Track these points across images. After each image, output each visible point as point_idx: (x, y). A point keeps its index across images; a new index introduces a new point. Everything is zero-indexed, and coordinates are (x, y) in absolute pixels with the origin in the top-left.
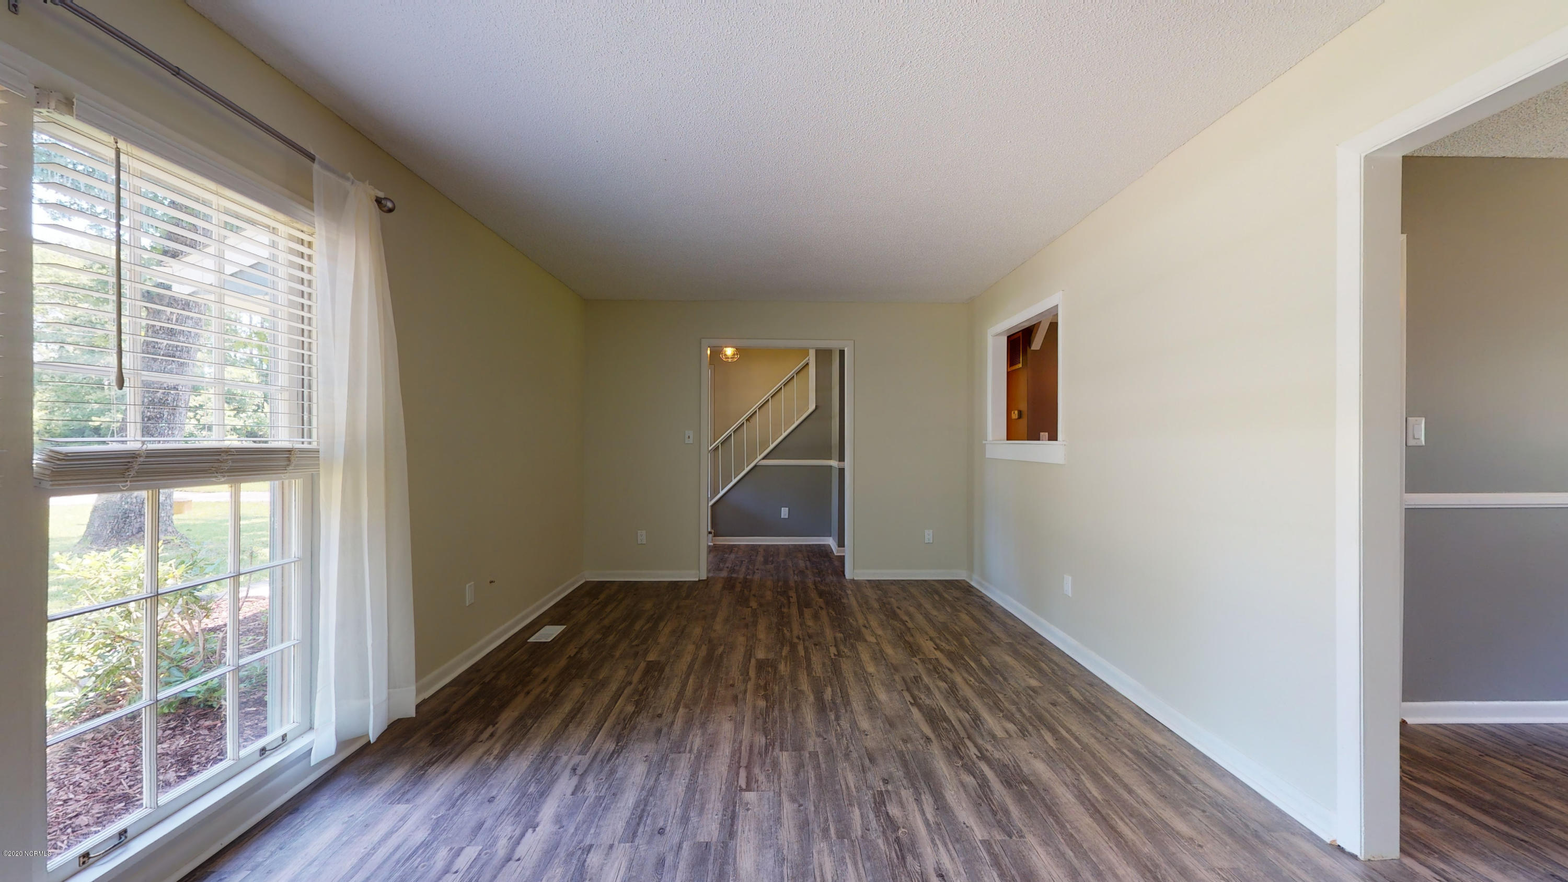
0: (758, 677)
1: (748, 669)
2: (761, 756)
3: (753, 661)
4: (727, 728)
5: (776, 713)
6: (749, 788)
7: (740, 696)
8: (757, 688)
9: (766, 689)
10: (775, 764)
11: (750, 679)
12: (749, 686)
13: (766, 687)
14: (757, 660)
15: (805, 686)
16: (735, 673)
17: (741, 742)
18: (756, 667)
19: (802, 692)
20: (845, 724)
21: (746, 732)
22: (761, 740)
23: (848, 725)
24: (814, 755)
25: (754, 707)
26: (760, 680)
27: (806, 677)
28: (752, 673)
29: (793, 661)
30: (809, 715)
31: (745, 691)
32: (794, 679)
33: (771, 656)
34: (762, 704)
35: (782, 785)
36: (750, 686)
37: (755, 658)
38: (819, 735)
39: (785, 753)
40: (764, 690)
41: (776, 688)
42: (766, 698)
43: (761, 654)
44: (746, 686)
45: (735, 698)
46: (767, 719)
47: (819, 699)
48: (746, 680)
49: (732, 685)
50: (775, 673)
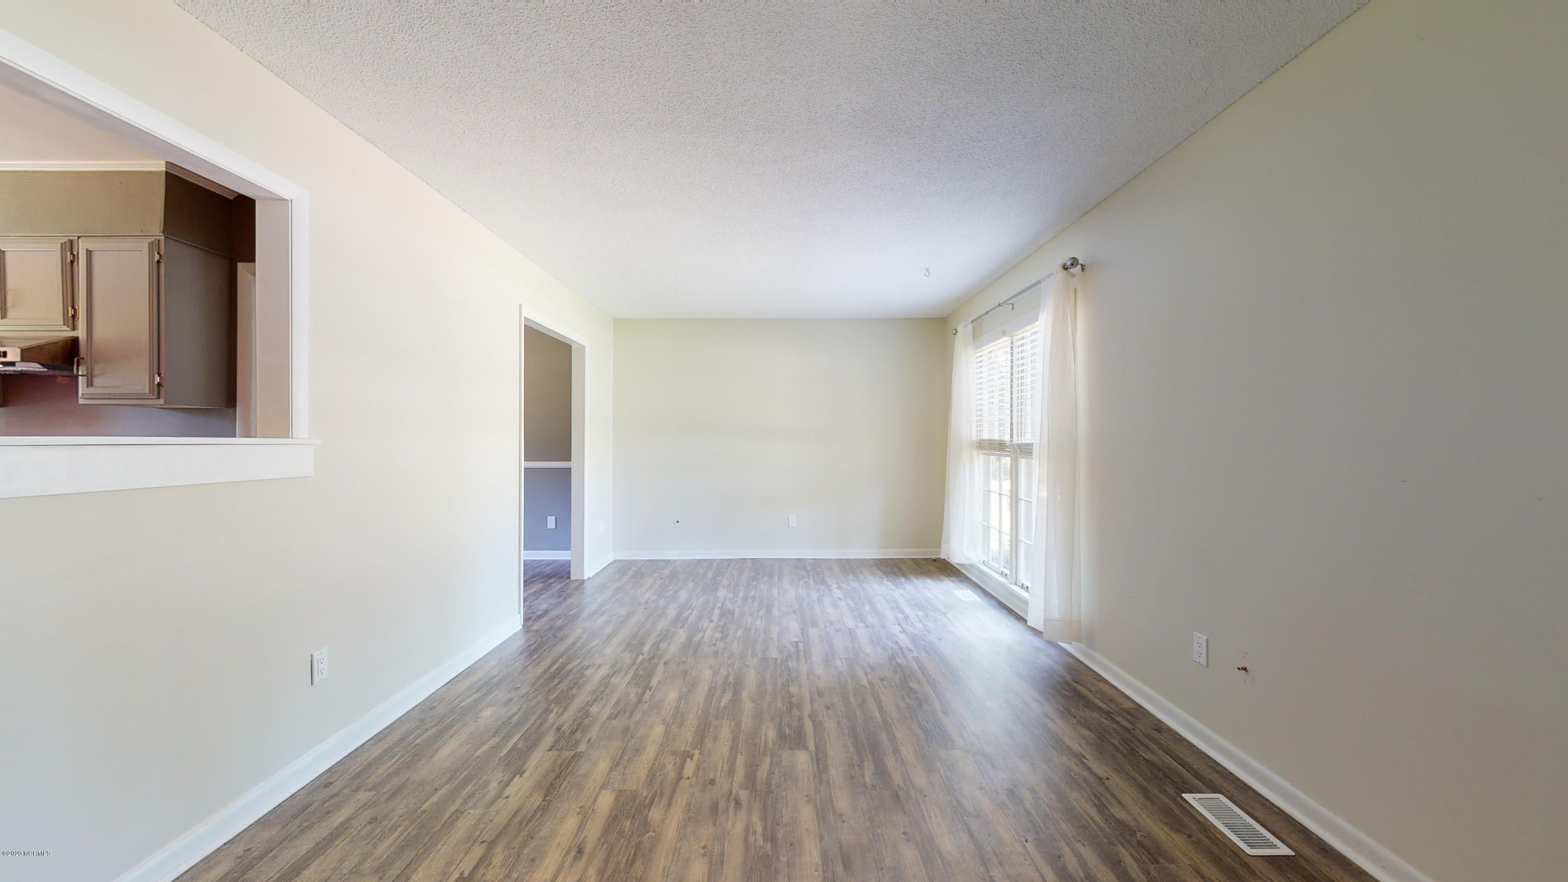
0: (800, 719)
1: (814, 731)
2: (790, 656)
3: (812, 747)
4: (819, 671)
5: (780, 682)
6: (797, 643)
7: (816, 696)
8: (800, 706)
9: (790, 703)
10: (781, 652)
11: (810, 717)
12: (809, 706)
13: (790, 706)
14: (806, 748)
15: (748, 707)
16: (831, 726)
17: (806, 663)
18: (805, 736)
19: (753, 701)
20: (723, 673)
21: (804, 669)
22: (792, 664)
23: (721, 672)
24: (754, 655)
25: (800, 686)
26: (798, 714)
27: (743, 720)
28: (808, 725)
29: (755, 744)
30: (751, 679)
31: (812, 701)
32: (759, 716)
33: (786, 755)
34: (793, 689)
35: (777, 644)
36: (807, 710)
37: (810, 752)
38: (747, 666)
39: (775, 657)
40: (793, 704)
41: (779, 704)
42: (790, 695)
43: (802, 760)
44: (812, 706)
45: (820, 694)
46: (787, 677)
47: (737, 693)
48: (813, 716)
49: (828, 708)
50: (780, 725)
